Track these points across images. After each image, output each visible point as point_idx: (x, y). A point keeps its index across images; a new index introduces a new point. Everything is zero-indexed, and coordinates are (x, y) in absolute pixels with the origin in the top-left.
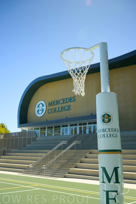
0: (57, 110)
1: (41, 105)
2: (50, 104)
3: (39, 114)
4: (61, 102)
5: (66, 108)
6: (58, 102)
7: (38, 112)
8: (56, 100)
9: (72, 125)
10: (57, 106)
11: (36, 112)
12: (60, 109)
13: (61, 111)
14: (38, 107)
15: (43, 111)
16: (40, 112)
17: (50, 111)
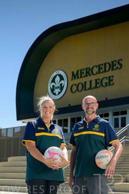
0: (88, 86)
1: (58, 78)
2: (75, 76)
3: (55, 94)
4: (96, 70)
5: (105, 81)
6: (89, 72)
7: (52, 90)
8: (85, 67)
9: (116, 114)
10: (87, 79)
11: (50, 91)
12: (93, 85)
13: (96, 87)
14: (53, 81)
15: (62, 88)
16: (57, 91)
17: (74, 88)
